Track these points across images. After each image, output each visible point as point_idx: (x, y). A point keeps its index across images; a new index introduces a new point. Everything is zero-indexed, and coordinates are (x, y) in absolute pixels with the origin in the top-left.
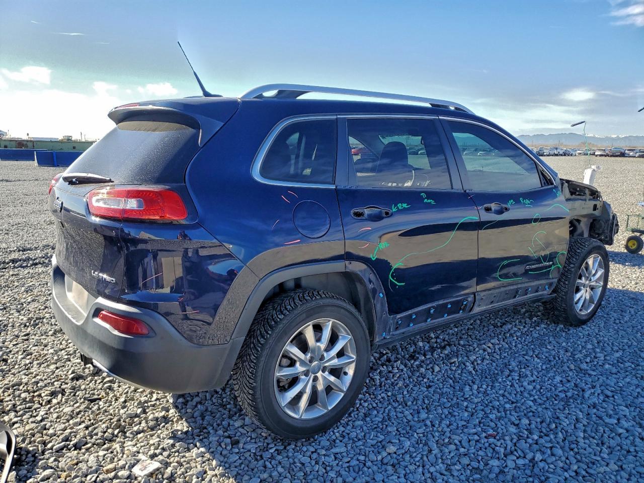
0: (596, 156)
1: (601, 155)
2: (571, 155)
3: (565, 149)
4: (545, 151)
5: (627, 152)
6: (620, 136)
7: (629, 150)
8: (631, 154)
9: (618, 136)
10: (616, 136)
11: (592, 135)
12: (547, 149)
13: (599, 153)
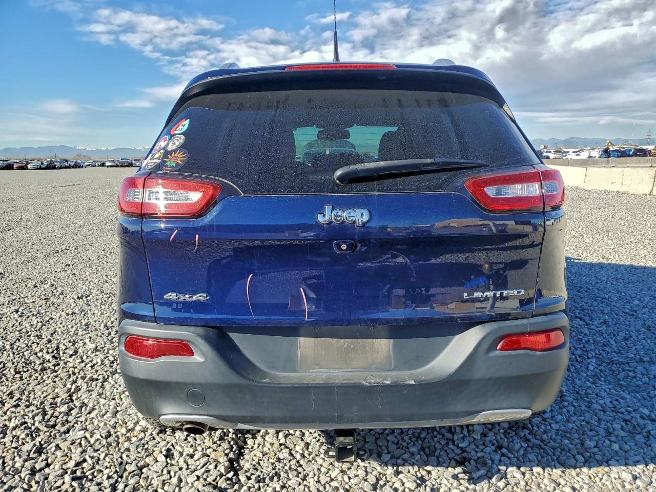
0: (108, 167)
1: (111, 166)
2: (82, 167)
3: (74, 161)
4: (56, 164)
5: (133, 162)
6: (109, 148)
7: (135, 160)
8: (137, 164)
9: (107, 148)
10: (105, 148)
11: (84, 148)
12: (57, 162)
13: (110, 164)
